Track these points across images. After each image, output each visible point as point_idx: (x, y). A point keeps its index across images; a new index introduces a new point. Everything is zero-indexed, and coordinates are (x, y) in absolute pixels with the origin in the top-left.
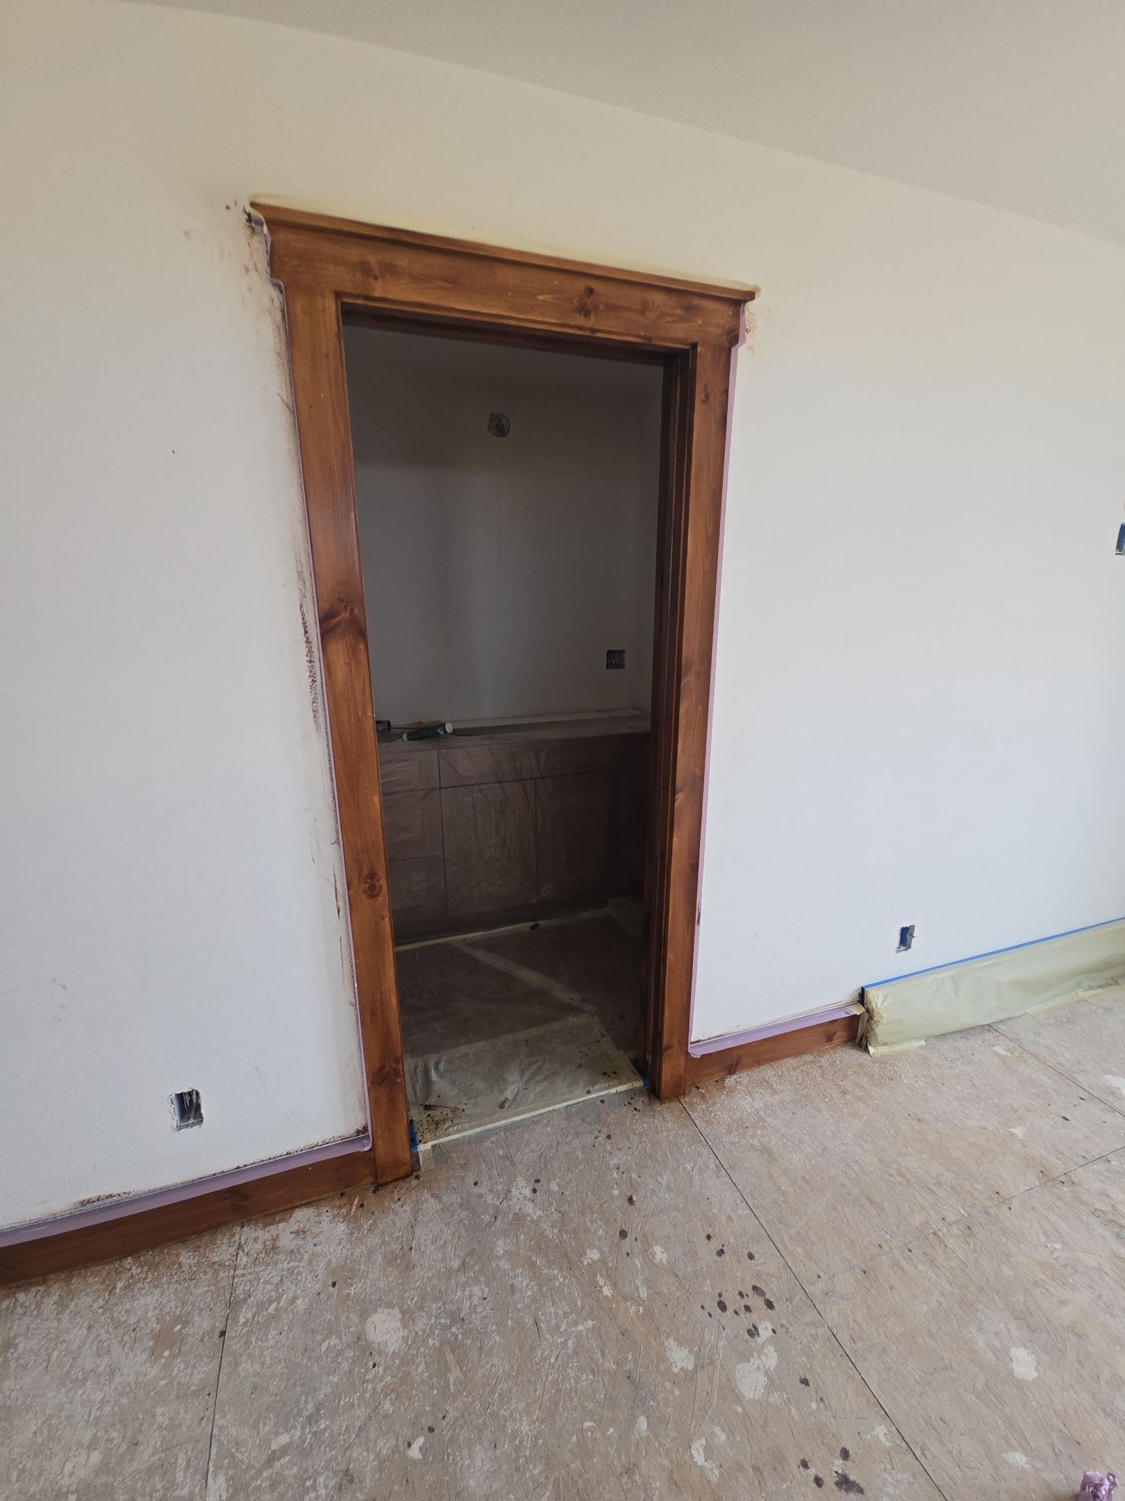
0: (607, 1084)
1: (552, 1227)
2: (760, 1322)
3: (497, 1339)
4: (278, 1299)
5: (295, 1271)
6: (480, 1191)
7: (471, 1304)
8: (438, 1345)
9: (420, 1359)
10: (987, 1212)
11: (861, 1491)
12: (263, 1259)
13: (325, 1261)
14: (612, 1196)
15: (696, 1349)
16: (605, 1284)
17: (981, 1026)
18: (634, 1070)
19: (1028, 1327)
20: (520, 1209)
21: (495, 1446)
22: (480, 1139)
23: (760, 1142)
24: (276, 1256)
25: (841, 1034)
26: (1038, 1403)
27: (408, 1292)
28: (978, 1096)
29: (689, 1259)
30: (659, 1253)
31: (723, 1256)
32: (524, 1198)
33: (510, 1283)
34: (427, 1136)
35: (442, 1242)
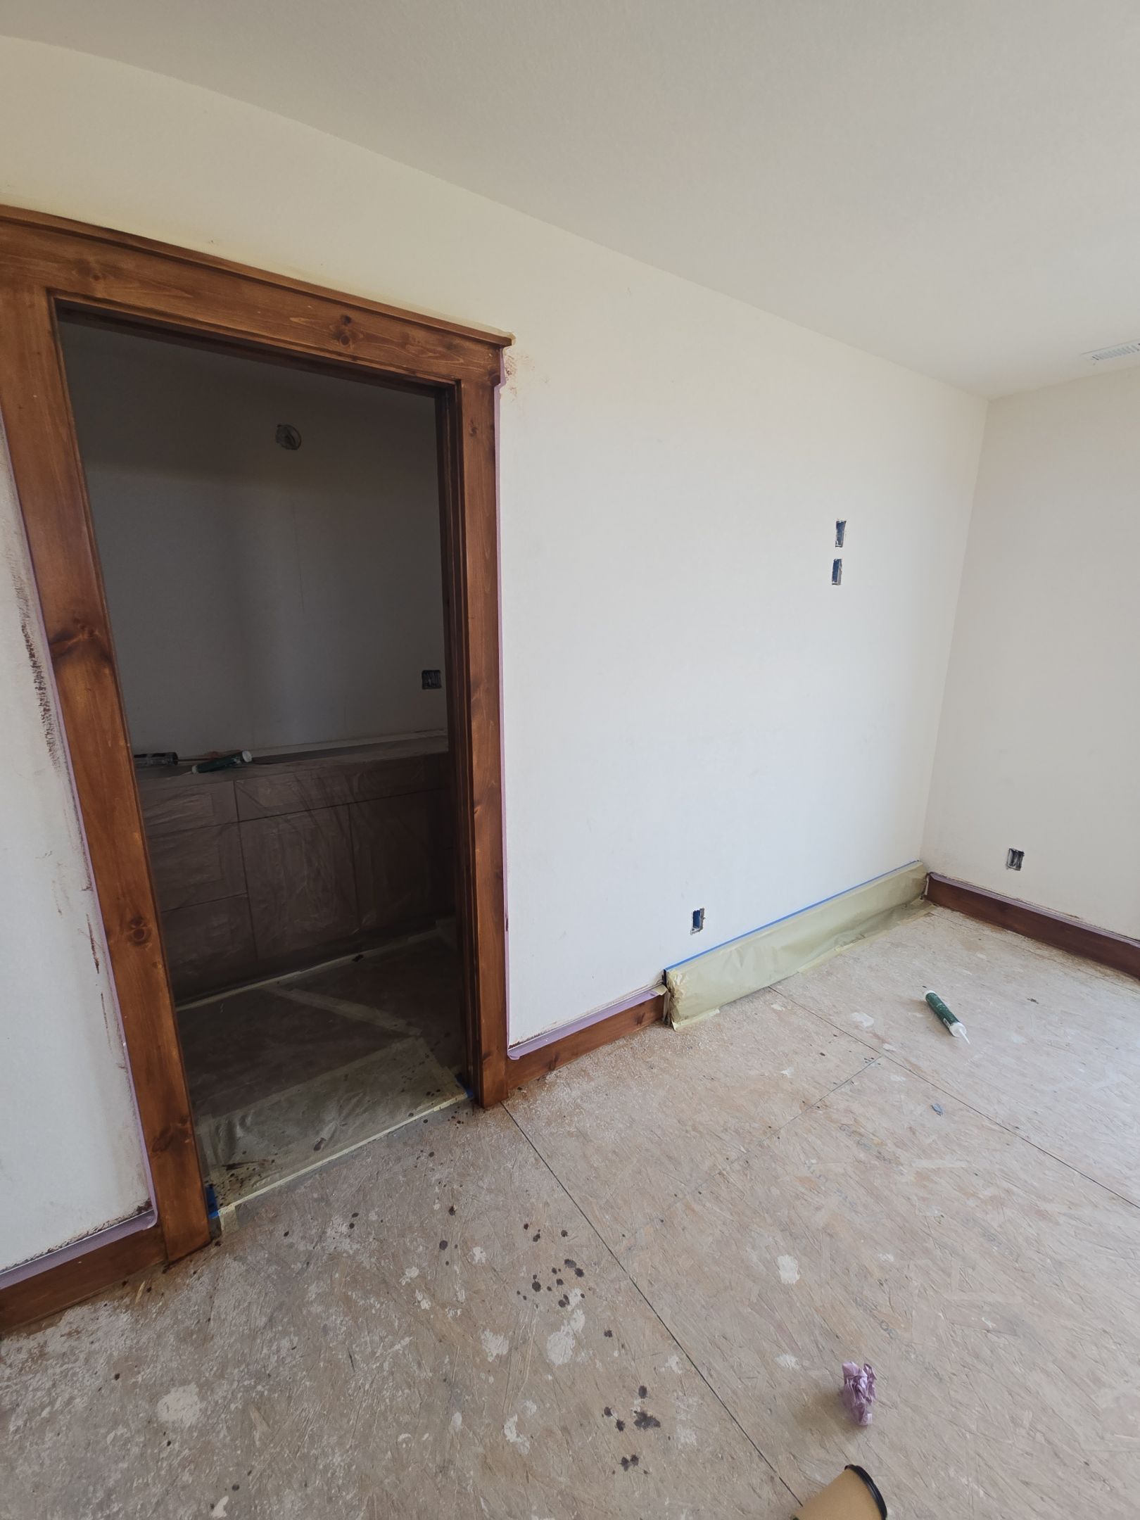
0: (430, 1104)
1: (370, 1257)
2: (571, 1291)
3: (308, 1383)
4: (52, 1403)
5: (70, 1373)
6: (291, 1240)
7: (278, 1357)
8: (241, 1407)
9: (221, 1426)
10: (761, 1146)
11: (657, 1424)
12: (30, 1368)
13: (105, 1356)
14: (433, 1212)
15: (511, 1333)
16: (424, 1298)
17: (763, 989)
18: (459, 1084)
19: (791, 1235)
20: (335, 1248)
21: (306, 1485)
22: (291, 1187)
23: (576, 1127)
24: (45, 1362)
25: (649, 1015)
26: (801, 1303)
27: (206, 1364)
28: (759, 1049)
29: (507, 1252)
30: (479, 1254)
31: (539, 1240)
32: (340, 1236)
33: (322, 1325)
34: (230, 1197)
35: (246, 1304)
